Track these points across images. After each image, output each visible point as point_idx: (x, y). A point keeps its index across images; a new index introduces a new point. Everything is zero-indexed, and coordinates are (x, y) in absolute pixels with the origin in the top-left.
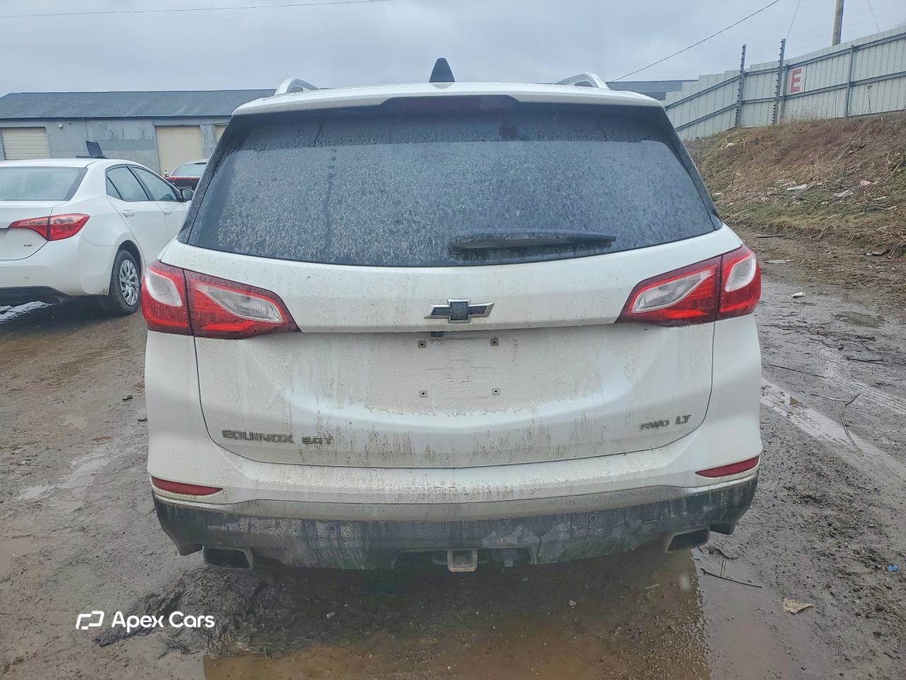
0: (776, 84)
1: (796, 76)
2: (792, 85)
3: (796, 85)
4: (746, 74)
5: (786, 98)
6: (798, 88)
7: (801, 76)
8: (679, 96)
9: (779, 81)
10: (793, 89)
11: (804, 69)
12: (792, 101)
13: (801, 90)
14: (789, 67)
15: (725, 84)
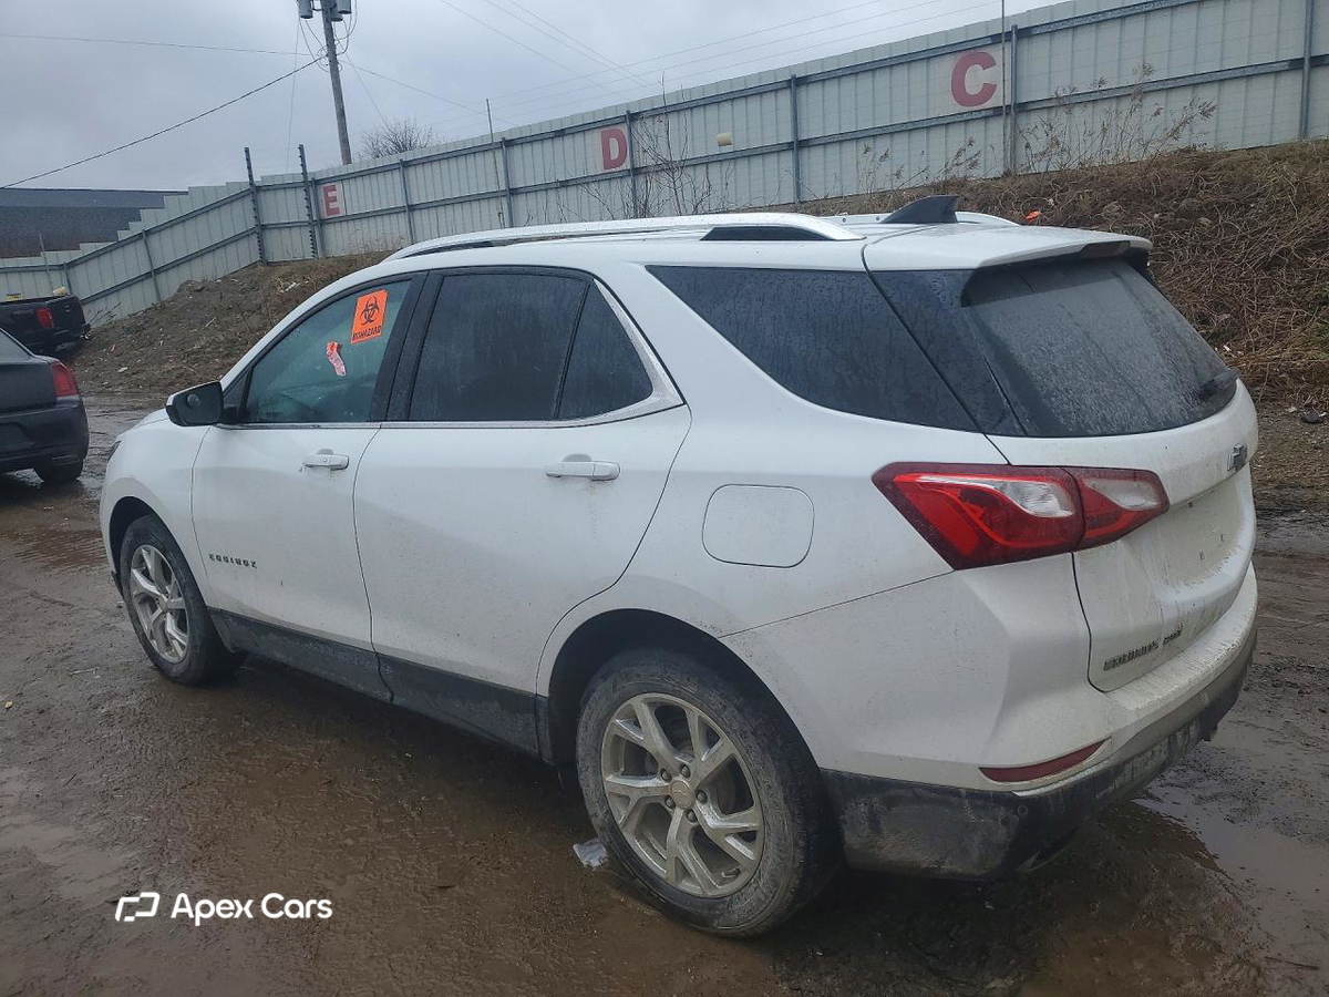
0: (305, 203)
1: (330, 194)
2: (327, 205)
3: (333, 205)
4: (259, 189)
5: (322, 222)
6: (336, 211)
7: (338, 193)
8: (163, 217)
9: (308, 199)
10: (330, 211)
11: (339, 186)
12: (331, 226)
13: (342, 213)
14: (317, 183)
15: (230, 200)
